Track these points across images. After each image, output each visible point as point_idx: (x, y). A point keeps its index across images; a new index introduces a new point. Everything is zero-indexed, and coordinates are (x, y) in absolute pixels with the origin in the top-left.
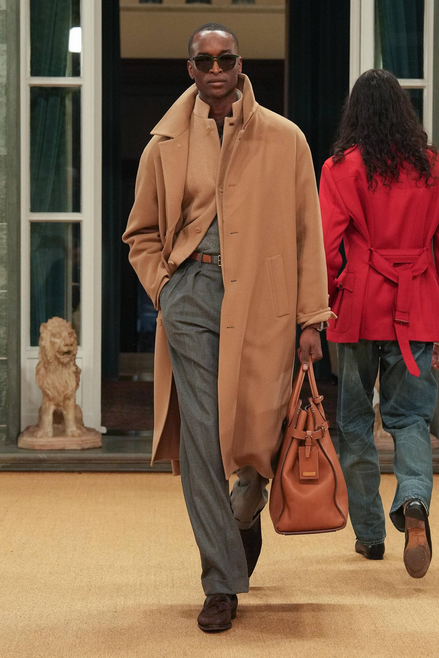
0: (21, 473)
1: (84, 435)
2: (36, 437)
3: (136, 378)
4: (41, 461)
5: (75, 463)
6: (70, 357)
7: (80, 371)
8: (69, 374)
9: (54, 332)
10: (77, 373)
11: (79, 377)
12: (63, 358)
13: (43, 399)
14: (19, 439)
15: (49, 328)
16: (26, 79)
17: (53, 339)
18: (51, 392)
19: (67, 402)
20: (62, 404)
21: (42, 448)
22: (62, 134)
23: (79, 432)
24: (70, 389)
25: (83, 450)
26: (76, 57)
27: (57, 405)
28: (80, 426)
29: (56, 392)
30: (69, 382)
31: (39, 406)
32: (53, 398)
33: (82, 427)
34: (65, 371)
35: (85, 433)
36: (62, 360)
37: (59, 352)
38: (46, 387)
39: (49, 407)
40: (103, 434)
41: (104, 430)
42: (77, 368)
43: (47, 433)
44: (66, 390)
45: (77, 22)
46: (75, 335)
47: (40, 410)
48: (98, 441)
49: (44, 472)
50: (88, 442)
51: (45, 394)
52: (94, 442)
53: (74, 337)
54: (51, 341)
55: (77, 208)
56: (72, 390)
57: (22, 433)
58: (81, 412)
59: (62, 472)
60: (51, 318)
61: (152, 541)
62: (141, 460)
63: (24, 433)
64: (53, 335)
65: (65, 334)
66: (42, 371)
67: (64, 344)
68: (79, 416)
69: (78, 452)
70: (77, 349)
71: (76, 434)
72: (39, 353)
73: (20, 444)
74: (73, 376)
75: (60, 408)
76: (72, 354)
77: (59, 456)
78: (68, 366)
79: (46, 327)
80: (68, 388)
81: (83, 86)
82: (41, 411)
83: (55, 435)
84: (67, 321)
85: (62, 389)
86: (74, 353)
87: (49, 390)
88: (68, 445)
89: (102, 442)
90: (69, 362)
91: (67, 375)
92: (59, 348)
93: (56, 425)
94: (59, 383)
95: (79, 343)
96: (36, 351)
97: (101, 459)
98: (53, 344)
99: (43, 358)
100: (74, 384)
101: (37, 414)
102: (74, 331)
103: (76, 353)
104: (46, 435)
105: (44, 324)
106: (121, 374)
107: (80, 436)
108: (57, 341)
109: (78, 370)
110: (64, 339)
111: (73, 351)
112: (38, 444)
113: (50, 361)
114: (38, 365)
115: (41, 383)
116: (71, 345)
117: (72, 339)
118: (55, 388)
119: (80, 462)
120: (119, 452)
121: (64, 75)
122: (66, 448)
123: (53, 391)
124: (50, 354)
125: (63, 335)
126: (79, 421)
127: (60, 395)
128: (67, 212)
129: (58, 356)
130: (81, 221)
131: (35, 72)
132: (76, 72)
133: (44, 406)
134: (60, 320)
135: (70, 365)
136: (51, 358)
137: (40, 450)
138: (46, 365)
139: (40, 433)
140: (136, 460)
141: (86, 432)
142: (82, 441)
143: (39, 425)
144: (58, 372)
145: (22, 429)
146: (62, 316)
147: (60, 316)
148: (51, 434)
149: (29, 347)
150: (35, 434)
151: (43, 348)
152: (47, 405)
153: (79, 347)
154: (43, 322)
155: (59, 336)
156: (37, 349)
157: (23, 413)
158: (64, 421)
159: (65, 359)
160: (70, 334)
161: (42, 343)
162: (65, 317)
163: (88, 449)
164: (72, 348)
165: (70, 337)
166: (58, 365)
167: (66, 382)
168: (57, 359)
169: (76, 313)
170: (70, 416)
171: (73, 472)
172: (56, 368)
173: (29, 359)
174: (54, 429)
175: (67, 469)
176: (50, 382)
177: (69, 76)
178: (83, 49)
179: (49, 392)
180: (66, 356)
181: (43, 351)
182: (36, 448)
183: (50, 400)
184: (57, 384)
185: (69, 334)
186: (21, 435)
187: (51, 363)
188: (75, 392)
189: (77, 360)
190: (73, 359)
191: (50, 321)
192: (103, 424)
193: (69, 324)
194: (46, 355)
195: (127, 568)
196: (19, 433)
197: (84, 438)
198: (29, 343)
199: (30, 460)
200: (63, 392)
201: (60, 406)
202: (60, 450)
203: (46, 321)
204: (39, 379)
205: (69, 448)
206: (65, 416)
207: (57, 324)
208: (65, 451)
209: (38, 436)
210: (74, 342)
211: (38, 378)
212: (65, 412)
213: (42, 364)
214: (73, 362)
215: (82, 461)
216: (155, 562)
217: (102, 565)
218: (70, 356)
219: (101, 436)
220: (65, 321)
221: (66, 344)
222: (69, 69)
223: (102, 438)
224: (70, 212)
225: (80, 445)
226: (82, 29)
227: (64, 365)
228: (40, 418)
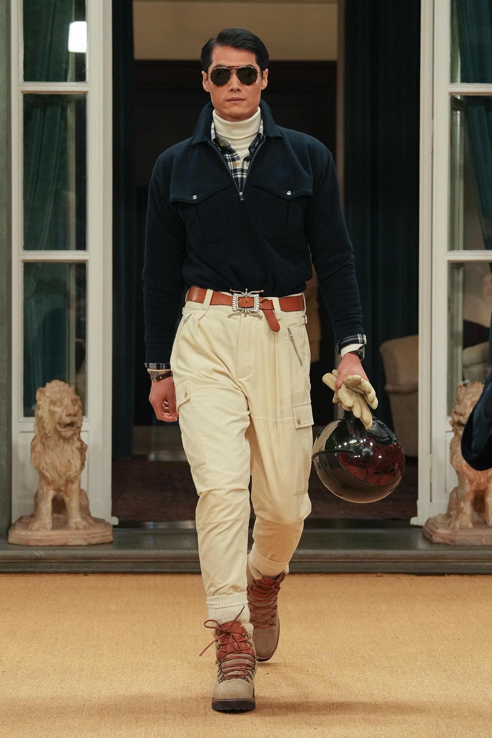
0: (13, 575)
1: (91, 527)
2: (31, 530)
3: (152, 457)
4: (38, 560)
5: (79, 562)
6: (73, 430)
7: (86, 447)
8: (73, 451)
9: (54, 399)
10: (83, 449)
11: (85, 456)
12: (65, 431)
13: (40, 481)
14: (10, 532)
15: (48, 394)
16: (18, 85)
17: (52, 408)
18: (51, 474)
19: (70, 486)
20: (63, 488)
21: (39, 544)
22: (64, 151)
23: (84, 523)
24: (74, 469)
25: (89, 545)
26: (80, 58)
27: (58, 490)
28: (85, 516)
29: (56, 474)
30: (72, 461)
31: (35, 491)
32: (52, 481)
33: (88, 518)
34: (68, 447)
35: (92, 525)
36: (63, 434)
37: (59, 424)
38: (43, 468)
39: (48, 491)
40: (114, 526)
41: (115, 521)
42: (82, 443)
43: (45, 525)
44: (68, 471)
45: (81, 15)
46: (80, 403)
47: (36, 496)
48: (108, 535)
49: (41, 573)
50: (96, 535)
51: (43, 476)
52: (103, 536)
53: (79, 406)
54: (50, 410)
55: (82, 245)
56: (76, 472)
57: (14, 524)
58: (87, 499)
59: (63, 573)
60: (50, 381)
61: (178, 659)
62: (163, 558)
63: (16, 524)
64: (53, 403)
65: (67, 401)
66: (39, 447)
67: (66, 414)
68: (84, 503)
69: (83, 548)
70: (82, 420)
71: (80, 527)
72: (35, 425)
73: (11, 540)
74: (77, 453)
75: (61, 494)
76: (76, 426)
77: (60, 553)
78: (71, 441)
79: (43, 393)
80: (70, 468)
81: (89, 93)
82: (37, 498)
83: (54, 528)
84: (70, 386)
85: (64, 470)
86: (79, 425)
87: (47, 471)
88: (71, 540)
89: (113, 535)
90: (71, 437)
91: (70, 453)
92: (60, 418)
93: (56, 515)
94: (60, 462)
95: (84, 413)
96: (30, 423)
97: (113, 557)
98: (52, 413)
99: (39, 431)
100: (78, 464)
101: (31, 502)
102: (79, 397)
103: (81, 425)
104: (44, 527)
105: (41, 389)
106: (136, 452)
107: (85, 528)
108: (57, 409)
109: (84, 446)
110: (66, 408)
111: (77, 423)
112: (33, 538)
113: (49, 435)
114: (34, 439)
115: (37, 462)
116: (75, 415)
117: (76, 408)
118: (55, 468)
119: (86, 561)
120: (134, 548)
121: (65, 80)
122: (69, 544)
123: (52, 473)
124: (49, 427)
125: (65, 403)
126: (85, 510)
127: (60, 477)
128: (69, 249)
129: (59, 428)
130: (87, 261)
131: (29, 77)
132: (81, 76)
133: (41, 492)
134: (62, 383)
135: (73, 440)
136: (50, 431)
137: (37, 546)
138: (44, 440)
139: (36, 525)
140: (155, 559)
141: (94, 523)
142: (88, 535)
143: (34, 515)
144: (58, 449)
145: (14, 521)
146: (62, 379)
147: (61, 380)
148: (49, 526)
149: (23, 418)
150: (30, 526)
151: (40, 420)
152: (45, 490)
153: (84, 417)
154: (40, 386)
155: (59, 404)
156: (32, 419)
157: (15, 501)
158: (66, 510)
159: (68, 432)
160: (74, 402)
161: (39, 413)
162: (67, 380)
163: (96, 544)
164: (76, 419)
165: (74, 405)
166: (59, 440)
167: (69, 461)
168: (57, 432)
169: (80, 376)
170: (73, 504)
171: (78, 573)
172: (56, 443)
173: (21, 432)
174: (53, 519)
175: (69, 569)
176: (48, 461)
177: (72, 81)
178: (89, 47)
179: (48, 474)
180: (68, 428)
181: (40, 422)
182: (30, 544)
183: (49, 484)
184: (57, 464)
185: (72, 401)
186: (12, 528)
187: (50, 437)
188: (80, 474)
189: (82, 434)
190: (77, 432)
191: (48, 385)
192: (114, 514)
193: (72, 389)
194: (44, 428)
195: (148, 692)
196: (10, 526)
197: (91, 531)
198: (22, 414)
199: (24, 559)
200: (65, 474)
201: (61, 491)
202: (60, 546)
203: (44, 385)
204: (35, 458)
205: (72, 544)
206: (67, 505)
207: (57, 389)
208: (69, 547)
209: (33, 528)
210: (78, 412)
211: (33, 457)
212: (67, 499)
213: (39, 439)
214: (78, 436)
215: (89, 560)
216: (182, 684)
217: (116, 688)
218: (74, 428)
219: (111, 529)
220: (67, 385)
221: (68, 414)
222: (71, 73)
223: (113, 531)
224: (72, 249)
225: (86, 539)
226: (87, 23)
227: (66, 440)
228: (36, 506)
